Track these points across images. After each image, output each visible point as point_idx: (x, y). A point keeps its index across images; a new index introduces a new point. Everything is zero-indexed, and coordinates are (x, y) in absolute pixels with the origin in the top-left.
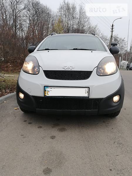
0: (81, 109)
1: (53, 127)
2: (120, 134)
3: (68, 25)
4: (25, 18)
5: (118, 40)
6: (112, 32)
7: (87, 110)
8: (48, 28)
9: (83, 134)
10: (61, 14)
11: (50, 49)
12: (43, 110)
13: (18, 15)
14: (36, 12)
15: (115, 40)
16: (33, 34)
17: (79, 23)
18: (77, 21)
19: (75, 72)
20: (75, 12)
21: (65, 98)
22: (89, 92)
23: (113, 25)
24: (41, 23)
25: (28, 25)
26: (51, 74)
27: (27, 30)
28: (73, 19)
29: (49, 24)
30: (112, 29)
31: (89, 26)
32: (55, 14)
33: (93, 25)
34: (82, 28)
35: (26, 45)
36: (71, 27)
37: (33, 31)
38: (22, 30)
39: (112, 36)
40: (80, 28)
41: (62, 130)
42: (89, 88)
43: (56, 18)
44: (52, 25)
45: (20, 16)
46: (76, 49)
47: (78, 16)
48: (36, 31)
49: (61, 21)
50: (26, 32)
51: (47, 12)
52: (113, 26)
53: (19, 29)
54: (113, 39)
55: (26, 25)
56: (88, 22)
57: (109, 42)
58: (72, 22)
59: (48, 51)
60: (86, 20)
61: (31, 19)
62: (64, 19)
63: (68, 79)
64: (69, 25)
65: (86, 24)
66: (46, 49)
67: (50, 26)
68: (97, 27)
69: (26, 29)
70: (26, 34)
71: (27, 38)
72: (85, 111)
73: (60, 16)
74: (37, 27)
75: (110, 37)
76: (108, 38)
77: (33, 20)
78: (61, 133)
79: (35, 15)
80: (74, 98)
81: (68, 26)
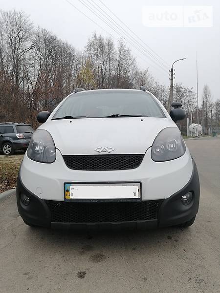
0: (128, 220)
1: (81, 253)
2: (199, 262)
3: (102, 70)
4: (32, 62)
5: (183, 91)
6: (172, 79)
7: (138, 222)
8: (70, 75)
9: (135, 264)
10: (91, 54)
11: (73, 117)
12: (63, 223)
13: (22, 57)
14: (51, 52)
15: (177, 92)
16: (46, 87)
17: (119, 66)
18: (116, 64)
19: (117, 156)
20: (113, 50)
21: (101, 203)
22: (140, 190)
23: (172, 69)
24: (59, 69)
25: (37, 72)
26: (75, 162)
27: (36, 80)
28: (110, 61)
29: (71, 70)
30: (172, 75)
31: (135, 72)
32: (80, 55)
33: (141, 70)
34: (125, 74)
35: (35, 104)
36: (108, 73)
37: (46, 82)
38: (28, 80)
39: (172, 86)
40: (122, 74)
41: (98, 258)
42: (140, 183)
43: (83, 60)
44: (77, 70)
45: (24, 59)
46: (117, 116)
47: (117, 57)
48: (51, 81)
49: (90, 65)
50: (35, 83)
51: (68, 52)
52: (172, 71)
53: (22, 79)
54: (175, 90)
55: (34, 72)
56: (133, 66)
57: (168, 94)
58: (108, 66)
59: (71, 122)
60: (131, 62)
61: (42, 62)
62: (96, 62)
63: (105, 170)
64: (104, 71)
65: (130, 68)
66: (67, 118)
67: (73, 72)
68: (148, 73)
69: (34, 78)
70: (34, 86)
71: (36, 92)
72: (136, 223)
73: (89, 57)
74: (52, 75)
75: (170, 87)
76: (166, 89)
77: (46, 65)
78: (96, 264)
79: (49, 56)
80: (116, 201)
81: (102, 73)
